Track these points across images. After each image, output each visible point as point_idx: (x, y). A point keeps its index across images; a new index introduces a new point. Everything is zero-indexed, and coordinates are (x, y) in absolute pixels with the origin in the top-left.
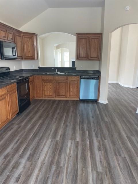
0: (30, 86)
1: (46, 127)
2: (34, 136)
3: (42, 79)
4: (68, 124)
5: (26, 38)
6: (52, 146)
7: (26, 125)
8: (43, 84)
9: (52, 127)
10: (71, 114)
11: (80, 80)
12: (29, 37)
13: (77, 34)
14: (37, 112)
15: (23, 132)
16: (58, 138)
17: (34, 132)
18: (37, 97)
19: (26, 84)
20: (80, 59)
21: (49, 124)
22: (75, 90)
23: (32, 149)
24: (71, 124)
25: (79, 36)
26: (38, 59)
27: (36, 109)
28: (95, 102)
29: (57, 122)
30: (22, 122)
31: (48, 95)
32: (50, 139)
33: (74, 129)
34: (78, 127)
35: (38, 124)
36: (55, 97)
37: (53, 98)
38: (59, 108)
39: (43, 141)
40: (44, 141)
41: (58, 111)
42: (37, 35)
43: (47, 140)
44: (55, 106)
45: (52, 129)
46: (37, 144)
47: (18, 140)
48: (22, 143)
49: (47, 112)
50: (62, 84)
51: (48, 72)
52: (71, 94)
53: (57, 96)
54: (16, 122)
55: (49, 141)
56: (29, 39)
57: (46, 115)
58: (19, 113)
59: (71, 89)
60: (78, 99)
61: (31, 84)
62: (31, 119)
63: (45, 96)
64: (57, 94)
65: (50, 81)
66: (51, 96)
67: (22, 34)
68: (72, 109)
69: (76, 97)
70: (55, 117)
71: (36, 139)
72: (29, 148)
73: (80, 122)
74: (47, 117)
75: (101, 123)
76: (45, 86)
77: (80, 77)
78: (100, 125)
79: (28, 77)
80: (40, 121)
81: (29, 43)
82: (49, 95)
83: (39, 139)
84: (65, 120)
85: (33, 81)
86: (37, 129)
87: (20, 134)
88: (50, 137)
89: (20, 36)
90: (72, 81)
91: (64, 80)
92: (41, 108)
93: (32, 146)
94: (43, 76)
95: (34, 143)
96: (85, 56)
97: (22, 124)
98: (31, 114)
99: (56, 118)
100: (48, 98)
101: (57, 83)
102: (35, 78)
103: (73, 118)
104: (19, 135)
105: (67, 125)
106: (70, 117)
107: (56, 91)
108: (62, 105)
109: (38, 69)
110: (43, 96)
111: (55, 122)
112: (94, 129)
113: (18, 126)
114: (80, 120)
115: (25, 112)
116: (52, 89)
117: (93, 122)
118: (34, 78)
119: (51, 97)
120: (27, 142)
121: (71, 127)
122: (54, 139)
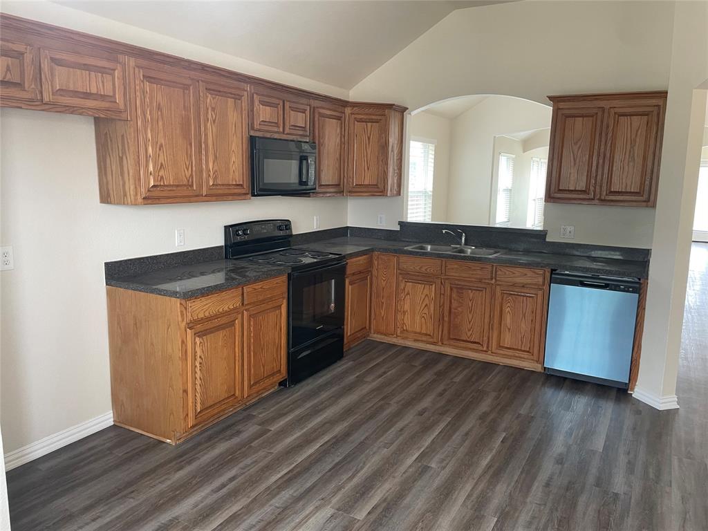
0: (349, 289)
1: (345, 458)
2: (286, 478)
3: (398, 269)
4: (433, 465)
5: (360, 121)
7: (283, 432)
8: (402, 286)
9: (364, 463)
10: (471, 422)
11: (546, 287)
12: (373, 117)
13: (551, 98)
14: (350, 389)
15: (261, 453)
16: (361, 514)
17: (293, 466)
18: (379, 333)
20: (559, 198)
21: (362, 447)
22: (525, 326)
24: (444, 468)
25: (562, 105)
26: (399, 193)
27: (352, 378)
28: (614, 393)
29: (393, 447)
30: (273, 419)
31: (416, 333)
32: (332, 507)
33: (446, 493)
34: (468, 487)
35: (326, 438)
36: (440, 343)
37: (434, 343)
38: (441, 388)
39: (303, 508)
40: (310, 509)
41: (426, 403)
42: (402, 110)
43: (317, 509)
44: (428, 376)
45: (362, 468)
46: (280, 510)
47: (233, 479)
48: (234, 494)
49: (382, 399)
50: (471, 295)
51: (429, 243)
52: (507, 340)
53: (449, 339)
54: (260, 413)
55: (328, 511)
56: (369, 124)
57: (372, 407)
58: (286, 380)
59: (508, 319)
60: (539, 368)
61: (351, 283)
62: (316, 411)
63: (403, 331)
64: (449, 333)
65: (426, 279)
66: (426, 335)
67: (348, 110)
68: (484, 406)
69: (525, 355)
70: (400, 425)
71: (286, 495)
72: (245, 520)
73: (489, 467)
74: (371, 417)
75: (582, 500)
76: (408, 294)
77: (548, 275)
78: (573, 505)
79: (344, 257)
80: (338, 429)
81: (369, 139)
82: (418, 330)
83: (295, 495)
84: (433, 442)
85: (365, 274)
86: (310, 456)
87: (248, 461)
88: (334, 500)
89: (339, 118)
90: (514, 285)
91: (480, 281)
92: (369, 379)
93: (259, 513)
94: (403, 258)
95: (270, 506)
96: (582, 185)
97: (274, 427)
98: (324, 395)
99: (401, 430)
100: (416, 340)
101: (451, 289)
102: (376, 263)
103: (467, 443)
104: (241, 465)
105: (426, 469)
106: (457, 437)
107: (446, 319)
108: (457, 379)
109: (398, 228)
110: (399, 332)
111: (387, 445)
112: (533, 518)
113: (260, 427)
114: (492, 460)
115: (310, 380)
116: (432, 309)
117: (548, 485)
118: (370, 263)
119: (424, 338)
120: (253, 495)
121: (437, 482)
122: (345, 511)
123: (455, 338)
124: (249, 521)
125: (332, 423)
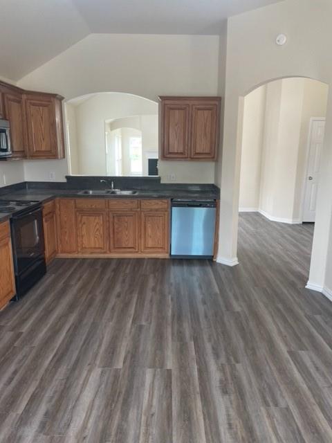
0: (45, 225)
1: (88, 335)
2: (55, 359)
3: (76, 207)
4: (144, 323)
5: (34, 105)
6: (103, 386)
7: (33, 332)
8: (79, 219)
9: (103, 334)
10: (149, 294)
11: (169, 210)
12: (44, 103)
13: (160, 97)
14: (63, 292)
15: (26, 349)
16: (119, 365)
17: (55, 351)
18: (63, 252)
19: (36, 221)
20: (170, 158)
21: (94, 326)
22: (159, 234)
23: (52, 397)
24: (150, 323)
25: (167, 102)
26: (64, 157)
27: (60, 285)
28: (208, 262)
29: (115, 320)
30: (23, 321)
31: (91, 248)
32: (99, 367)
33: (160, 336)
34: (170, 329)
35: (67, 327)
36: (108, 252)
37: (105, 253)
38: (121, 279)
39: (80, 374)
40: (84, 375)
41: (118, 289)
42: (61, 99)
43: (90, 371)
44: (109, 274)
45: (103, 338)
46: (64, 382)
47: (15, 373)
48: (24, 382)
49: (90, 293)
50: (126, 220)
51: (90, 189)
52: (150, 244)
53: (115, 248)
54: (7, 323)
55: (97, 372)
56: (41, 108)
57: (85, 300)
58: (15, 297)
59: (149, 231)
60: (167, 256)
61: (46, 221)
62: (48, 312)
63: (83, 248)
64: (114, 244)
65: (95, 213)
66: (99, 248)
67: (24, 97)
68: (151, 283)
69: (160, 250)
70: (110, 306)
71: (63, 370)
72: (43, 396)
73: (173, 316)
74: (89, 305)
75: (225, 319)
76: (84, 223)
77: (170, 202)
78: (223, 324)
79: (41, 203)
80: (72, 318)
81: (42, 117)
82: (93, 245)
83: (69, 367)
84: (136, 311)
85: (52, 212)
86: (63, 341)
87: (20, 356)
88: (98, 362)
89: (19, 102)
90: (151, 210)
91: (131, 210)
92: (73, 283)
93: (51, 388)
94: (78, 201)
95: (56, 380)
96: (181, 150)
97: (25, 328)
98: (48, 300)
99: (113, 308)
100: (92, 253)
101: (114, 217)
102: (58, 206)
103: (155, 306)
104: (16, 360)
105: (141, 327)
106: (147, 304)
107: (112, 236)
108: (128, 271)
109: (65, 180)
110: (79, 249)
111: (110, 320)
112: (210, 336)
113: (12, 333)
114: (173, 311)
115: (30, 293)
116: (102, 232)
117: (206, 316)
118: (54, 205)
119: (99, 250)
120: (39, 377)
121: (151, 332)
122: (108, 367)
123: (118, 247)
124: (47, 395)
125: (65, 316)
